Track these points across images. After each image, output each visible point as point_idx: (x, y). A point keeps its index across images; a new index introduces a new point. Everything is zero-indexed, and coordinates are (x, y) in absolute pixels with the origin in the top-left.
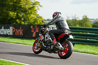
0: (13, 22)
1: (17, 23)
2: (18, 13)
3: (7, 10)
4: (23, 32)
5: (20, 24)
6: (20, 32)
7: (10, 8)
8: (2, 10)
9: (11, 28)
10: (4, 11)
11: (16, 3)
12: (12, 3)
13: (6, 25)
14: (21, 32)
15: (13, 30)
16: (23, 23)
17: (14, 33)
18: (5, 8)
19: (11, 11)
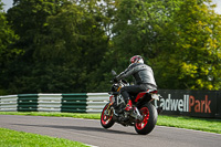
0: (190, 85)
1: (197, 86)
2: (200, 65)
3: (177, 59)
4: (210, 106)
5: (205, 89)
6: (205, 105)
7: (183, 55)
8: (167, 60)
9: (186, 97)
10: (171, 61)
11: (196, 44)
12: (188, 46)
13: (176, 92)
14: (207, 107)
15: (191, 101)
16: (211, 87)
17: (192, 108)
18: (173, 55)
19: (185, 61)
